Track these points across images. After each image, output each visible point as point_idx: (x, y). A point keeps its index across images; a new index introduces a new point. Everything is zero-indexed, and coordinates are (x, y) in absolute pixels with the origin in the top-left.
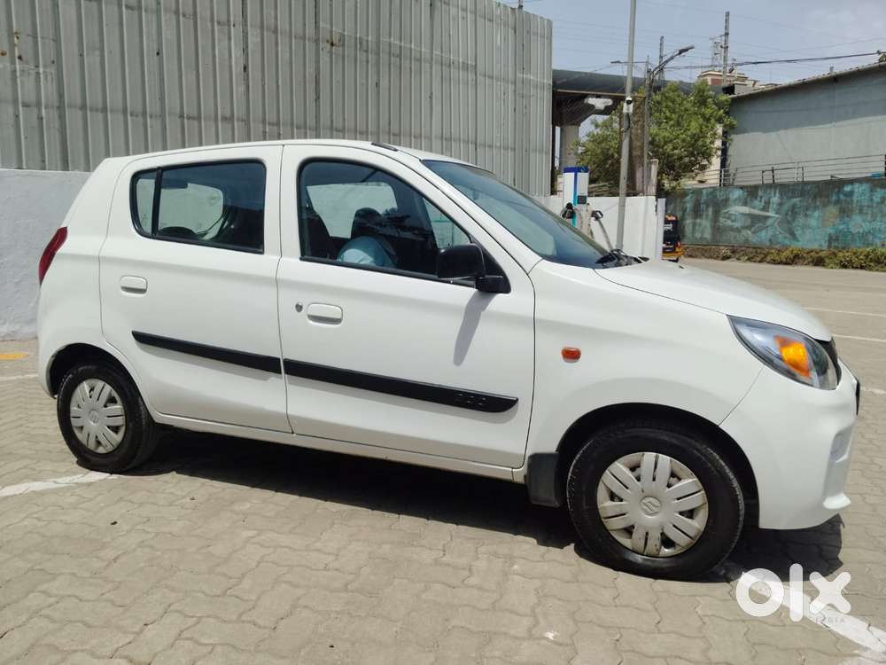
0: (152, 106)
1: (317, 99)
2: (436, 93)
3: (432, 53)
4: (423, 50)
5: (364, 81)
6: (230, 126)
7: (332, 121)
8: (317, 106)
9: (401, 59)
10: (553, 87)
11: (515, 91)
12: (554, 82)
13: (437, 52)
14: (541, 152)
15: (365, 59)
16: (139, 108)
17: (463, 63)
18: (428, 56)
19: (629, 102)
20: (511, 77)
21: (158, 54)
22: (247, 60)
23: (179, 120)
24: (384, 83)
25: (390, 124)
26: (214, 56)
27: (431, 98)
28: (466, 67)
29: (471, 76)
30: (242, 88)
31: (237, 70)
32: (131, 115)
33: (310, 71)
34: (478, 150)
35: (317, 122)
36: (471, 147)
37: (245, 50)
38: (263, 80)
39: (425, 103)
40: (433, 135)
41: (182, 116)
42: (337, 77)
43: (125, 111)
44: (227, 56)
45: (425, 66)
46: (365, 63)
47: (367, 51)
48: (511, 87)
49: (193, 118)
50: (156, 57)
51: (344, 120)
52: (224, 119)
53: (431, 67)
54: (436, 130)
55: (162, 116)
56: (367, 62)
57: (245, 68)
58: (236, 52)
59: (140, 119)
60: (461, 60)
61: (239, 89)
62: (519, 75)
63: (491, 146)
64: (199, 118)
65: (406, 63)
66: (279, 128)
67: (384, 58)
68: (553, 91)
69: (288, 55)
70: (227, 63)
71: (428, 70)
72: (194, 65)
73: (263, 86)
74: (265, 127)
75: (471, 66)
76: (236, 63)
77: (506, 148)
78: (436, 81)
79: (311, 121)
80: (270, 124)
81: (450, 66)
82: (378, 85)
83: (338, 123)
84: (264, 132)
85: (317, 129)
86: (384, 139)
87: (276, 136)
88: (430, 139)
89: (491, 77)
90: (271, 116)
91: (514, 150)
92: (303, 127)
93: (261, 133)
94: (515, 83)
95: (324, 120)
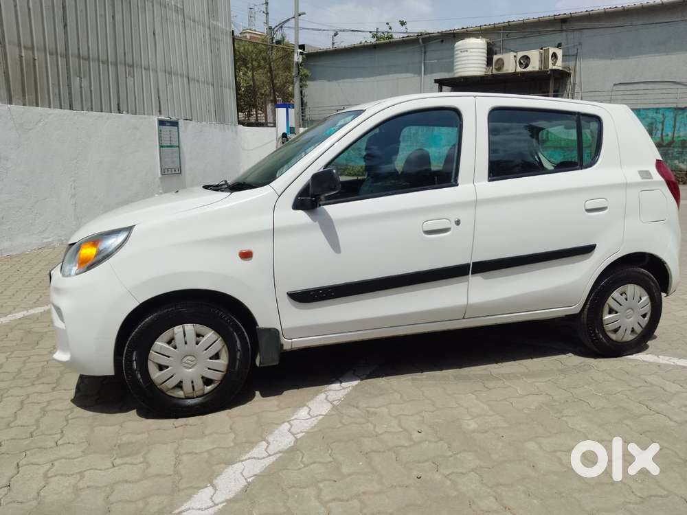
1: (65, 26)
2: (158, 30)
5: (103, 13)
7: (79, 49)
8: (66, 33)
11: (210, 35)
14: (230, 88)
17: (175, 6)
20: (207, 22)
24: (118, 16)
25: (125, 55)
27: (154, 34)
28: (177, 9)
29: (180, 17)
35: (67, 49)
36: (185, 80)
39: (150, 38)
40: (159, 68)
48: (207, 32)
51: (88, 48)
53: (153, 6)
54: (160, 65)
60: (173, 3)
62: (212, 22)
63: (198, 81)
66: (33, 54)
68: (233, 38)
71: (151, 8)
73: (15, 6)
74: (20, 52)
75: (181, 9)
77: (208, 84)
78: (157, 19)
79: (61, 47)
80: (25, 48)
81: (165, 7)
82: (113, 17)
83: (84, 52)
84: (21, 57)
85: (66, 56)
86: (121, 69)
87: (32, 60)
88: (157, 71)
89: (194, 21)
90: (25, 40)
91: (213, 85)
92: (55, 53)
93: (17, 57)
94: (210, 28)
95: (72, 49)
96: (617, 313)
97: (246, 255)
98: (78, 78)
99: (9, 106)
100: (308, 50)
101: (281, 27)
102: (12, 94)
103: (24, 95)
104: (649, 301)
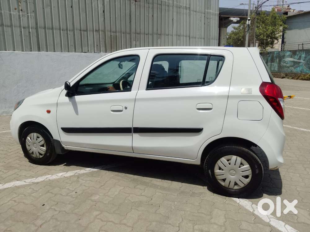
0: (70, 26)
1: (130, 22)
2: (175, 18)
3: (173, 3)
4: (170, 2)
5: (148, 15)
6: (98, 33)
7: (136, 30)
8: (130, 25)
9: (161, 6)
10: (219, 14)
11: (205, 17)
12: (219, 13)
13: (175, 3)
14: (214, 39)
15: (148, 6)
16: (65, 28)
17: (185, 6)
18: (172, 4)
19: (249, 20)
20: (203, 11)
21: (71, 7)
22: (104, 8)
23: (79, 32)
24: (155, 15)
25: (157, 30)
26: (92, 7)
27: (173, 20)
28: (186, 8)
29: (188, 11)
30: (103, 19)
31: (101, 12)
32: (62, 30)
33: (128, 11)
34: (191, 39)
35: (130, 31)
36: (188, 38)
37: (103, 4)
38: (110, 16)
39: (171, 22)
40: (174, 34)
41: (81, 30)
42: (138, 13)
43: (60, 29)
44: (97, 7)
45: (171, 8)
46: (148, 8)
47: (149, 3)
48: (203, 15)
49: (85, 31)
50: (71, 8)
51: (140, 29)
52: (96, 31)
53: (173, 8)
54: (175, 33)
55: (73, 30)
56: (149, 7)
57: (104, 11)
58: (100, 6)
59: (66, 31)
60: (184, 5)
61: (101, 19)
62: (206, 10)
63: (195, 38)
64: (87, 31)
65: (163, 7)
66: (116, 34)
67: (155, 5)
68: (219, 16)
69: (119, 5)
70: (97, 9)
71: (172, 9)
72: (85, 11)
73: (110, 18)
74: (111, 33)
75: (188, 7)
76: (100, 9)
77: (201, 38)
78: (175, 14)
79: (128, 31)
80: (113, 32)
81: (180, 8)
82: (153, 16)
83: (138, 31)
84: (111, 35)
85: (130, 33)
86: (155, 36)
87: (115, 36)
88: (173, 36)
89: (196, 12)
90: (113, 29)
91: (204, 39)
92: (125, 33)
93: (110, 35)
94: (205, 14)
95: (133, 30)
96: (223, 170)
97: (49, 112)
98: (135, 41)
99: (105, 53)
100: (290, 14)
101: (261, 6)
102: (107, 49)
103: (111, 49)
104: (249, 168)
